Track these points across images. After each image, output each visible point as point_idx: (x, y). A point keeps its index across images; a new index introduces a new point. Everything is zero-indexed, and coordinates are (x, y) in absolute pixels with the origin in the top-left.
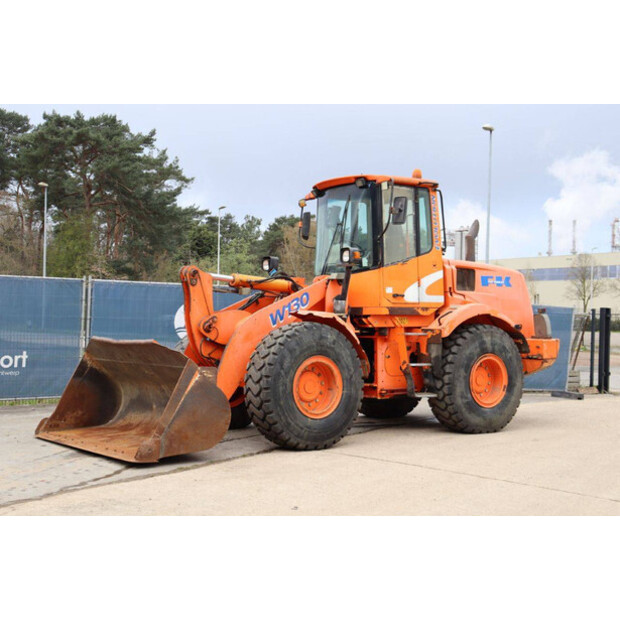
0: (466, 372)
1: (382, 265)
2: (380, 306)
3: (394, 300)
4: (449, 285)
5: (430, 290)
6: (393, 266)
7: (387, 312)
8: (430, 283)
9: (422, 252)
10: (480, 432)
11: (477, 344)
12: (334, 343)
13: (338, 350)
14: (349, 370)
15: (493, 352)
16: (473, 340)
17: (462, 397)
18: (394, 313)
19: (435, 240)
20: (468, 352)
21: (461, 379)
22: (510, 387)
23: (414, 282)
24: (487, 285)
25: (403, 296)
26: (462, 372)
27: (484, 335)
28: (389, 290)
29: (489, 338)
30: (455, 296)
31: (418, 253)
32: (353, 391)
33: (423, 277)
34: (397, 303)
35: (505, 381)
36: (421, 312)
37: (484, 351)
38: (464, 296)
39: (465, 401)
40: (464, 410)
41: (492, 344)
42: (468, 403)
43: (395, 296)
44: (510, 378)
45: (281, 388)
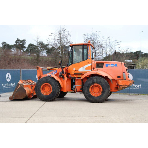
0: (88, 87)
1: (73, 64)
2: (72, 73)
3: (75, 71)
4: (93, 67)
5: (86, 69)
6: (76, 64)
7: (73, 74)
8: (87, 67)
9: (84, 60)
10: (94, 102)
11: (91, 81)
12: (50, 80)
13: (51, 82)
14: (54, 86)
15: (97, 83)
16: (90, 80)
17: (87, 94)
18: (75, 74)
19: (88, 57)
20: (88, 83)
21: (86, 89)
22: (103, 92)
23: (81, 67)
24: (108, 66)
25: (78, 70)
26: (87, 88)
27: (94, 79)
28: (74, 69)
29: (96, 80)
30: (94, 70)
31: (83, 60)
32: (55, 90)
33: (85, 65)
34: (76, 72)
35: (102, 90)
36: (83, 74)
37: (94, 83)
38: (98, 70)
39: (88, 94)
40: (87, 96)
41: (96, 81)
42: (89, 95)
43: (76, 70)
44: (103, 90)
45: (38, 89)
